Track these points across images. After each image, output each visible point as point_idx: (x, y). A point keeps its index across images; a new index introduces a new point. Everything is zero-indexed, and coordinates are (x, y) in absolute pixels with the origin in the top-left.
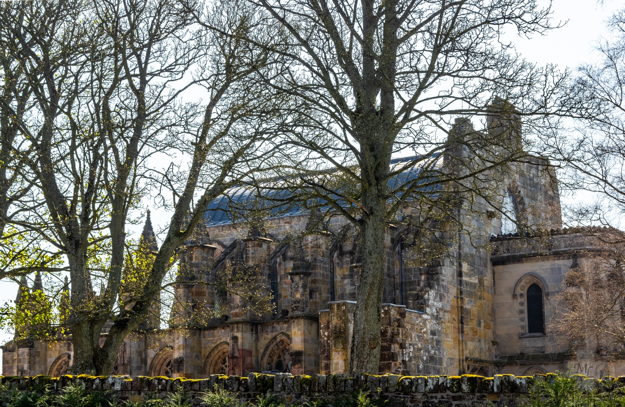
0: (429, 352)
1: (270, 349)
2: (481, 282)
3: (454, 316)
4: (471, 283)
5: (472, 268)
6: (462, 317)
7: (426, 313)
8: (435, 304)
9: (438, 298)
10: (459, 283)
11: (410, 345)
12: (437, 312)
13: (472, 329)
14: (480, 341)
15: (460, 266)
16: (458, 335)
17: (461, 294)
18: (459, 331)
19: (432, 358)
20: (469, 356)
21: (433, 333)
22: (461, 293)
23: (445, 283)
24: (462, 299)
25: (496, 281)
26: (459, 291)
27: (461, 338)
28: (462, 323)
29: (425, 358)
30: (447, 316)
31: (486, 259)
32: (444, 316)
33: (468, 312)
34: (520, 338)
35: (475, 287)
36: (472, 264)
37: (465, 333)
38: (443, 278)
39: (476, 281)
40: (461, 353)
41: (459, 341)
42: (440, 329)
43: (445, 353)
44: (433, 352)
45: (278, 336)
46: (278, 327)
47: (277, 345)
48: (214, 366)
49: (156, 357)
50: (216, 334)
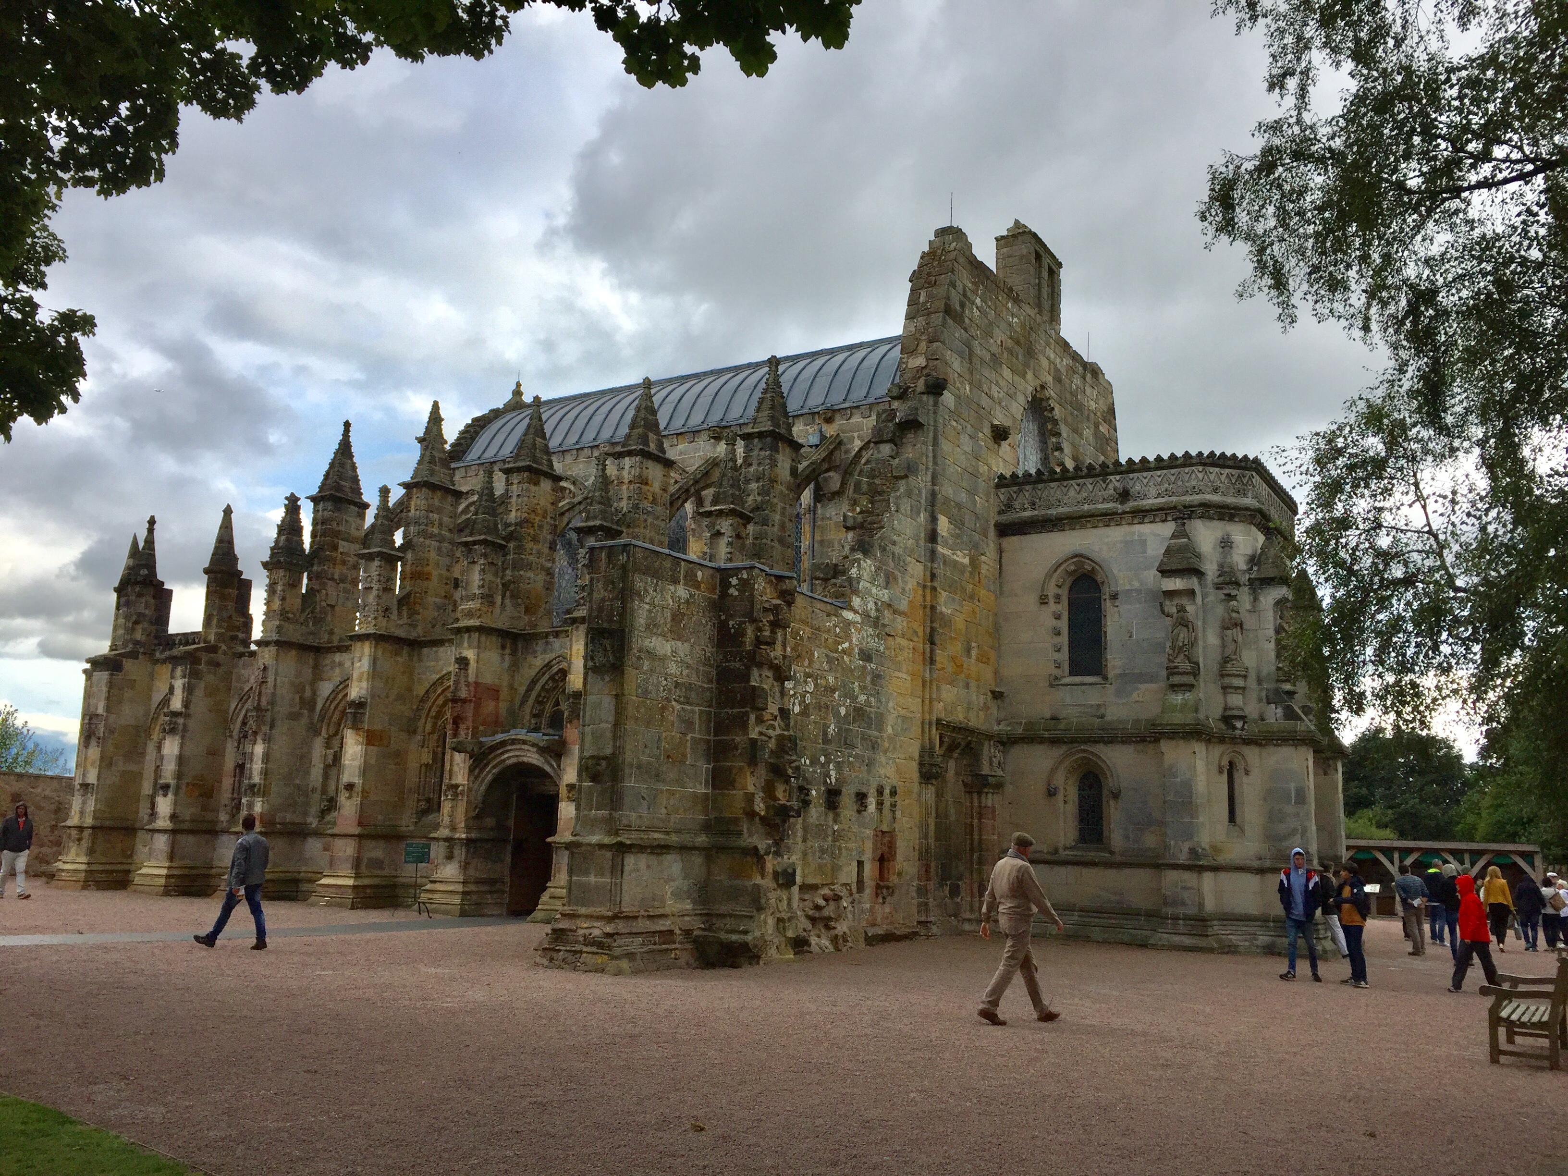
0: (854, 698)
1: (538, 687)
2: (974, 563)
3: (916, 626)
4: (955, 562)
5: (957, 531)
6: (933, 629)
7: (851, 608)
8: (874, 590)
9: (881, 580)
10: (928, 554)
11: (807, 675)
12: (877, 610)
13: (953, 659)
14: (967, 686)
15: (934, 519)
16: (921, 668)
17: (932, 580)
18: (924, 659)
19: (859, 713)
20: (943, 716)
21: (866, 656)
22: (933, 576)
23: (897, 550)
24: (934, 589)
25: (1004, 568)
26: (928, 574)
27: (927, 675)
28: (932, 643)
29: (843, 711)
30: (900, 624)
31: (987, 521)
32: (894, 620)
33: (947, 622)
34: (1051, 686)
35: (962, 572)
36: (957, 522)
37: (938, 666)
38: (895, 538)
39: (966, 561)
40: (927, 708)
41: (924, 682)
42: (882, 648)
43: (891, 704)
44: (862, 698)
45: (555, 662)
46: (556, 643)
47: (551, 678)
48: (435, 718)
49: (332, 696)
50: (441, 654)
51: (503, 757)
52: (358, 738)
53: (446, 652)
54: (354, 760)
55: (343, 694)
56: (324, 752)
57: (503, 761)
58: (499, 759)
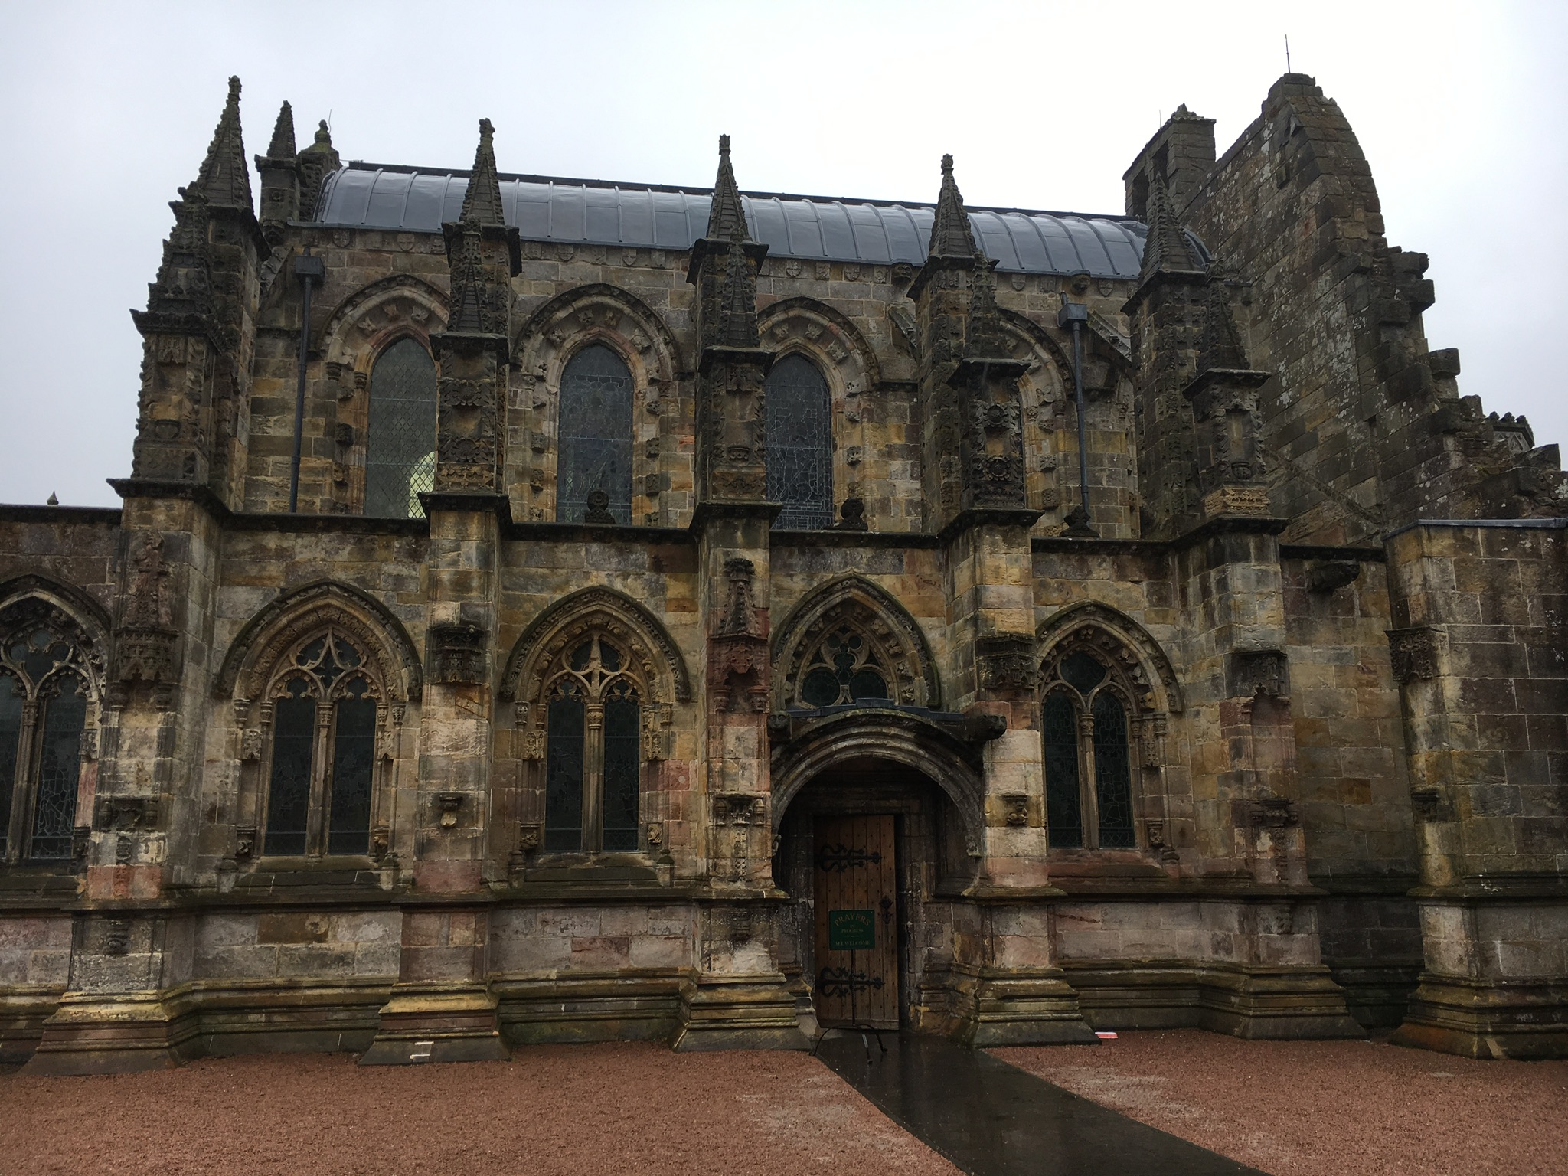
1: (801, 628)
45: (839, 586)
46: (835, 557)
47: (824, 615)
48: (543, 673)
49: (267, 618)
50: (564, 555)
51: (834, 748)
52: (464, 703)
53: (578, 552)
54: (457, 749)
55: (291, 616)
56: (240, 732)
57: (832, 754)
58: (826, 751)
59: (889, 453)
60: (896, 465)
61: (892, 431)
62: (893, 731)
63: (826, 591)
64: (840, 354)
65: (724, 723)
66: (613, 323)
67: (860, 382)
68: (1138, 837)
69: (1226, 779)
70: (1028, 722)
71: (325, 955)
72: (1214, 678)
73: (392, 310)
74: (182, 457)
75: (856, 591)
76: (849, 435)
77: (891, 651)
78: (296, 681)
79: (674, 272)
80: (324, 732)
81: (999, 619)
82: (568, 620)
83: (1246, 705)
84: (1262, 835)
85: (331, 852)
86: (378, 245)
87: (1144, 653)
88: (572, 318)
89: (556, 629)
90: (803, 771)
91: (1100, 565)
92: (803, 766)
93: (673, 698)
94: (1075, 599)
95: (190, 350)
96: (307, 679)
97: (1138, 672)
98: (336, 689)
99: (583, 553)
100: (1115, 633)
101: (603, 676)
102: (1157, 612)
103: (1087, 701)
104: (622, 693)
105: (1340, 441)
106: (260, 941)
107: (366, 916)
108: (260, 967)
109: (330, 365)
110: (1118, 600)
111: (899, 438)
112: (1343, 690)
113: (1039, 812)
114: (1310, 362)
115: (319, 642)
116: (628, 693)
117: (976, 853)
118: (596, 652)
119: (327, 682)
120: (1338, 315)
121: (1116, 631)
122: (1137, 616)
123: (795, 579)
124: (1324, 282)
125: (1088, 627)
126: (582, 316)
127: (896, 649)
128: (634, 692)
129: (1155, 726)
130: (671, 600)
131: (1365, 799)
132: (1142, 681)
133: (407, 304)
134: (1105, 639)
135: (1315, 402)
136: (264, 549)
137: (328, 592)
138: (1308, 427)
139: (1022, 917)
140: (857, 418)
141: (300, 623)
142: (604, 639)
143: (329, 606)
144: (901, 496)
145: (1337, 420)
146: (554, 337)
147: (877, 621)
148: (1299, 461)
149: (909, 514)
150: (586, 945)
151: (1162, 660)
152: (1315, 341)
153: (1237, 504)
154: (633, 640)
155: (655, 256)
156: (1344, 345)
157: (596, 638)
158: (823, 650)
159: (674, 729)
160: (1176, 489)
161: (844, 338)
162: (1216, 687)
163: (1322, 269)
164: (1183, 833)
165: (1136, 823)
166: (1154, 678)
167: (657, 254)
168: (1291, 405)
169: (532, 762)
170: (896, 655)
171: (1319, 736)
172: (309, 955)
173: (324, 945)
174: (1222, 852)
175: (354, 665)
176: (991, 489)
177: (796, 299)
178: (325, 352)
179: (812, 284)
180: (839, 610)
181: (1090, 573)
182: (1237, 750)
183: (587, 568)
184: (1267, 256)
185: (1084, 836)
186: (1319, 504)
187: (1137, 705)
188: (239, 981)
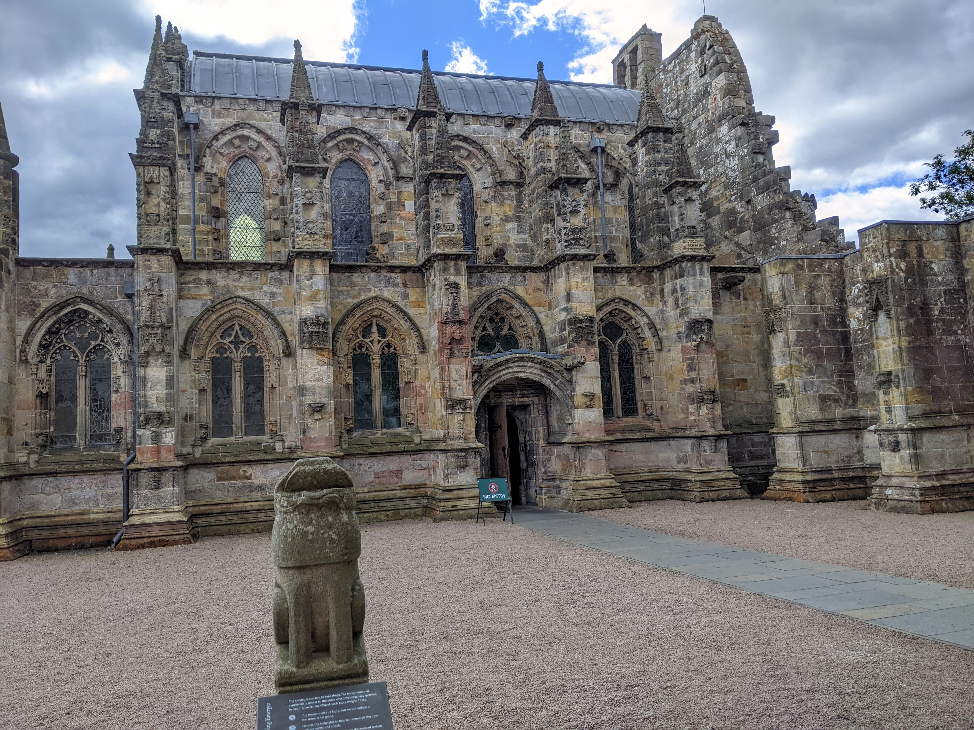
1: (478, 315)
45: (495, 293)
46: (492, 277)
47: (488, 307)
48: (349, 341)
49: (206, 316)
50: (357, 280)
51: (501, 373)
52: (320, 358)
53: (363, 278)
54: (318, 381)
55: (218, 314)
56: (197, 376)
57: (500, 377)
58: (498, 375)
59: (506, 219)
60: (509, 226)
61: (507, 208)
62: (529, 364)
63: (489, 296)
64: (478, 166)
65: (449, 363)
66: (358, 149)
67: (489, 181)
68: (640, 411)
69: (685, 382)
70: (594, 358)
71: (251, 486)
72: (679, 333)
73: (237, 142)
74: (163, 233)
75: (504, 295)
76: (484, 210)
77: (521, 325)
78: (221, 349)
79: (389, 120)
80: (238, 374)
81: (579, 308)
82: (362, 313)
83: (695, 346)
84: (702, 407)
85: (245, 435)
86: (228, 106)
87: (643, 321)
88: (337, 145)
89: (356, 318)
90: (488, 385)
91: (621, 278)
92: (487, 383)
93: (417, 351)
94: (610, 296)
95: (162, 175)
96: (226, 347)
97: (639, 330)
98: (242, 352)
99: (367, 279)
100: (629, 312)
101: (379, 341)
102: (649, 301)
103: (614, 347)
104: (389, 349)
105: (732, 212)
106: (218, 481)
107: (270, 466)
108: (219, 493)
109: (206, 174)
110: (630, 296)
111: (510, 211)
112: (735, 336)
113: (599, 400)
114: (716, 170)
115: (231, 327)
116: (392, 350)
117: (570, 422)
118: (375, 329)
119: (237, 349)
120: (731, 147)
121: (629, 310)
122: (639, 302)
123: (474, 289)
124: (723, 130)
125: (615, 309)
126: (341, 145)
127: (524, 323)
128: (395, 349)
129: (648, 357)
130: (412, 302)
131: (744, 388)
132: (641, 335)
133: (245, 138)
134: (624, 315)
135: (719, 191)
136: (200, 279)
137: (236, 302)
138: (715, 204)
139: (593, 451)
140: (488, 201)
141: (222, 318)
142: (378, 322)
143: (236, 308)
144: (512, 242)
145: (730, 201)
146: (325, 157)
147: (514, 310)
148: (710, 220)
149: (517, 252)
150: (381, 475)
151: (652, 325)
152: (719, 159)
153: (690, 247)
154: (394, 322)
155: (379, 111)
156: (734, 163)
157: (374, 322)
158: (487, 325)
159: (417, 367)
160: (657, 238)
161: (480, 157)
162: (680, 337)
163: (723, 122)
164: (662, 408)
165: (639, 404)
166: (648, 334)
167: (380, 110)
168: (706, 192)
169: (347, 385)
170: (524, 326)
171: (724, 359)
172: (244, 486)
173: (250, 481)
174: (682, 416)
175: (250, 339)
176: (573, 242)
177: (455, 136)
178: (203, 166)
179: (462, 127)
180: (495, 305)
181: (616, 282)
182: (691, 368)
183: (369, 286)
184: (693, 113)
185: (615, 412)
186: (720, 243)
187: (639, 347)
188: (211, 501)
